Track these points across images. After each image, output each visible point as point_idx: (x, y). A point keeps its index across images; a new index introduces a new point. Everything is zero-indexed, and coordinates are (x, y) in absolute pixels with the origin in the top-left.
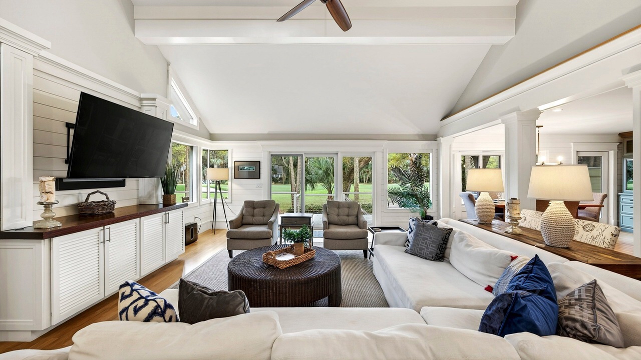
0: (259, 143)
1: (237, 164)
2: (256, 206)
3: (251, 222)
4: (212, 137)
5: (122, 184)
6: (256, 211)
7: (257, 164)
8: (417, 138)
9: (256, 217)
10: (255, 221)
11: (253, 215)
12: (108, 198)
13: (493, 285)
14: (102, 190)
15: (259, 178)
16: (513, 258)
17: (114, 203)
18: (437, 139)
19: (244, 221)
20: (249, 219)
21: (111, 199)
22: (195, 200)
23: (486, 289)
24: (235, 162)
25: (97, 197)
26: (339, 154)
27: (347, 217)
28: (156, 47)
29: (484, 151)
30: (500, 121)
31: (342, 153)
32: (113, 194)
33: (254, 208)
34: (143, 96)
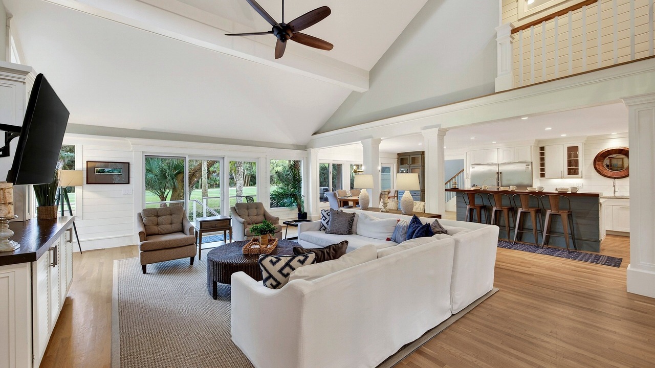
0: (129, 141)
1: (90, 165)
3: (157, 232)
6: (160, 219)
7: (124, 166)
8: (293, 148)
9: (161, 227)
10: (161, 231)
11: (158, 224)
13: (389, 237)
15: (129, 183)
16: (398, 221)
18: (307, 149)
20: (155, 229)
23: (387, 240)
24: (87, 162)
26: (226, 159)
27: (256, 217)
29: (333, 160)
30: (360, 142)
31: (228, 157)
33: (158, 216)
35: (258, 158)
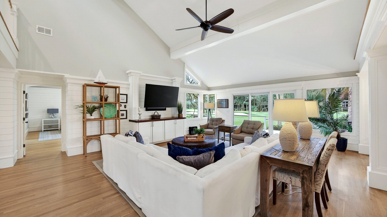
0: (227, 90)
1: (218, 101)
2: (214, 121)
3: (211, 127)
4: (209, 89)
5: (165, 110)
7: (227, 101)
11: (212, 125)
12: (158, 114)
14: (157, 111)
15: (228, 108)
17: (160, 116)
19: (209, 127)
21: (159, 114)
22: (199, 117)
25: (156, 114)
26: (271, 93)
27: (252, 130)
28: (179, 59)
31: (272, 92)
32: (160, 112)
34: (173, 78)
35: (295, 90)
